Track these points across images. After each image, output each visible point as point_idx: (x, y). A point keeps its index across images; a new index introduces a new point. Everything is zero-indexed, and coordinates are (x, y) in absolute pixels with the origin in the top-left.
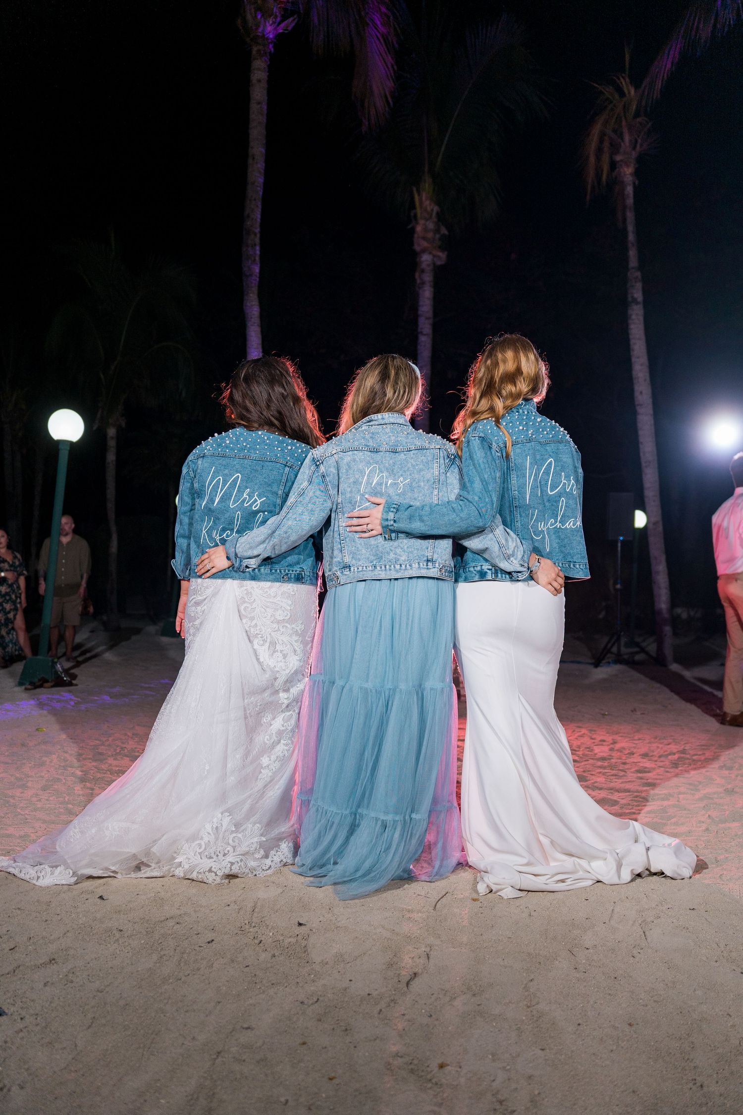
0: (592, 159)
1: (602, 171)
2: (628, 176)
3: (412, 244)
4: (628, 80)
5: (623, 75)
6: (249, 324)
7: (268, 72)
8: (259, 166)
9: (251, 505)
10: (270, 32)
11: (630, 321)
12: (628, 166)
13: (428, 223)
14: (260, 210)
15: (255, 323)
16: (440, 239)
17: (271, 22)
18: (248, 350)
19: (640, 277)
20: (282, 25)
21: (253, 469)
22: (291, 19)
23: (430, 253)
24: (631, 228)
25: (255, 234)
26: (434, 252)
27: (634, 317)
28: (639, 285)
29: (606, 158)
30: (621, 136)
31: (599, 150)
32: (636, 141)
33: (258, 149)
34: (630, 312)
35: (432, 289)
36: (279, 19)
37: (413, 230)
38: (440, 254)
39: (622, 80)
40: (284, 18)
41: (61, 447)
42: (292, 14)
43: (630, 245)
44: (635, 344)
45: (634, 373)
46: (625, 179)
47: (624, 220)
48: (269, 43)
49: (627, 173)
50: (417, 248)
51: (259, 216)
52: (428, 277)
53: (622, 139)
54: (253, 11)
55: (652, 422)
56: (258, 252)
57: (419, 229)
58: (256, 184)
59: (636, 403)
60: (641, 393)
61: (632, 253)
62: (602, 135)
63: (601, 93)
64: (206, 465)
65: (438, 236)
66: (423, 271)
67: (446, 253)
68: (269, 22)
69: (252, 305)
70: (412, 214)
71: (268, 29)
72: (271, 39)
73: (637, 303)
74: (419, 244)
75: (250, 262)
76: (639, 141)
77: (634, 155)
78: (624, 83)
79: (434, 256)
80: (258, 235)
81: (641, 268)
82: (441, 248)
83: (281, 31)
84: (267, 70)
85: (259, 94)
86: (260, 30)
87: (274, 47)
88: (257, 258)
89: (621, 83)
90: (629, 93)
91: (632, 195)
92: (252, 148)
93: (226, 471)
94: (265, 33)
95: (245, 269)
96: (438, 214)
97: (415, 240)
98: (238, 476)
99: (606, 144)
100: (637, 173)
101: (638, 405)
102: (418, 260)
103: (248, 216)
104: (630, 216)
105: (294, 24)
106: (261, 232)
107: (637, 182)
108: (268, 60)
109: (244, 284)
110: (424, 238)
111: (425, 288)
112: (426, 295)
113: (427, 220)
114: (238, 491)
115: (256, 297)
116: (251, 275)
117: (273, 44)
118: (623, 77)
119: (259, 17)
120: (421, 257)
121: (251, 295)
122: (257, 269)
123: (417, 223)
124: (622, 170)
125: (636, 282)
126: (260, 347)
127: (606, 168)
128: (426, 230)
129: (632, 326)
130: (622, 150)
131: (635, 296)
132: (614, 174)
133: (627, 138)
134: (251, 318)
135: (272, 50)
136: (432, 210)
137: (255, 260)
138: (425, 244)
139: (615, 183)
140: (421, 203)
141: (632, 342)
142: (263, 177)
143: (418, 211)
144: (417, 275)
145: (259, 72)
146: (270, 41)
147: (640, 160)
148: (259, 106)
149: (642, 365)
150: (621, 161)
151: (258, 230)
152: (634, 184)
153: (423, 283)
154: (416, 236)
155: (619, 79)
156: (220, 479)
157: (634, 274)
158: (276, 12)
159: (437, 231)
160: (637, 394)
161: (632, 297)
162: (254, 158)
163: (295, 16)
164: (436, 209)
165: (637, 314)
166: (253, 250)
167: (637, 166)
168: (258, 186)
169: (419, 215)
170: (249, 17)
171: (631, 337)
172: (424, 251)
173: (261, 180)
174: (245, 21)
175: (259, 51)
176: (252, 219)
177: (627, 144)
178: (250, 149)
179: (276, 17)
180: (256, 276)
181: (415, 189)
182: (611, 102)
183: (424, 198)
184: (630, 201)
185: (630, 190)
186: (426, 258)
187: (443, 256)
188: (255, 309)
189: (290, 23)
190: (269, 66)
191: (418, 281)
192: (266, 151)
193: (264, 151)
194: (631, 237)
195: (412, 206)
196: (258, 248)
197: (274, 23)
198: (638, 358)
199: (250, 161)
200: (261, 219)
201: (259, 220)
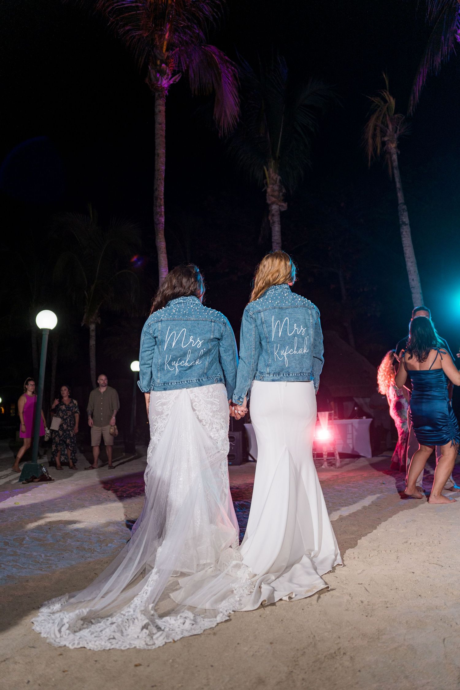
0: (370, 141)
1: (377, 147)
2: (393, 149)
3: (266, 200)
4: (388, 93)
5: (385, 90)
6: (159, 253)
7: (165, 106)
8: (162, 160)
9: (196, 345)
10: (165, 84)
11: (402, 236)
12: (392, 143)
13: (274, 186)
14: (163, 185)
15: (163, 252)
16: (283, 195)
17: (165, 78)
18: (159, 268)
19: (406, 209)
20: (173, 79)
21: (193, 326)
22: (177, 76)
23: (277, 204)
24: (397, 180)
25: (161, 199)
26: (279, 204)
27: (404, 233)
28: (406, 214)
29: (378, 140)
30: (387, 126)
31: (374, 136)
32: (397, 128)
33: (161, 151)
34: (401, 230)
35: (280, 226)
36: (170, 76)
37: (266, 191)
38: (283, 204)
39: (385, 93)
40: (173, 75)
41: (43, 333)
42: (178, 73)
43: (398, 190)
44: (406, 250)
45: (407, 268)
46: (392, 151)
47: (393, 175)
48: (165, 90)
49: (393, 147)
50: (269, 202)
51: (163, 189)
52: (277, 219)
53: (388, 128)
54: (154, 72)
55: (422, 298)
56: (163, 210)
57: (269, 190)
58: (160, 170)
59: (411, 287)
60: (413, 280)
61: (400, 195)
62: (375, 126)
63: (374, 102)
64: (164, 325)
65: (281, 194)
66: (273, 215)
67: (287, 203)
68: (164, 78)
69: (160, 241)
70: (265, 182)
71: (165, 82)
72: (166, 88)
73: (406, 225)
74: (270, 199)
75: (158, 216)
76: (398, 127)
77: (396, 136)
78: (386, 95)
79: (280, 206)
80: (163, 200)
81: (406, 203)
82: (285, 201)
83: (172, 83)
84: (165, 105)
85: (161, 119)
86: (160, 83)
87: (168, 92)
88: (163, 213)
89: (384, 95)
90: (390, 100)
91: (396, 160)
92: (157, 150)
93: (177, 328)
94: (162, 85)
95: (155, 220)
96: (280, 180)
97: (267, 197)
98: (184, 330)
99: (378, 132)
100: (398, 147)
101: (412, 287)
102: (270, 209)
103: (156, 189)
104: (397, 172)
105: (179, 78)
106: (165, 198)
107: (399, 152)
108: (165, 100)
109: (155, 229)
110: (272, 196)
111: (276, 225)
112: (276, 229)
113: (273, 184)
114: (185, 338)
115: (163, 236)
116: (159, 224)
117: (167, 90)
118: (385, 92)
119: (158, 76)
120: (272, 207)
121: (160, 235)
122: (163, 220)
123: (268, 187)
124: (389, 146)
125: (404, 212)
126: (167, 266)
127: (379, 146)
128: (273, 191)
129: (403, 239)
130: (388, 134)
131: (404, 220)
132: (384, 148)
133: (390, 127)
134: (161, 249)
135: (167, 93)
136: (277, 178)
137: (161, 214)
138: (273, 199)
139: (385, 153)
140: (269, 174)
141: (404, 249)
142: (164, 166)
143: (268, 179)
144: (270, 217)
145: (160, 107)
146: (165, 89)
147: (400, 139)
148: (160, 126)
149: (412, 263)
150: (388, 140)
151: (162, 197)
152: (397, 153)
153: (274, 222)
154: (267, 194)
155: (383, 93)
156: (174, 333)
157: (403, 207)
158: (168, 73)
159: (280, 191)
160: (410, 281)
161: (402, 221)
162: (158, 156)
163: (180, 73)
164: (279, 178)
165: (406, 232)
166: (160, 209)
167: (398, 142)
168: (161, 172)
169: (268, 182)
170: (152, 76)
171: (404, 245)
172: (273, 203)
173: (163, 168)
174: (150, 80)
175: (159, 95)
176: (159, 191)
177: (391, 130)
178: (156, 151)
179: (168, 75)
180: (162, 224)
181: (265, 168)
182: (379, 106)
183: (271, 172)
184: (396, 164)
185: (395, 157)
186: (275, 208)
187: (285, 205)
188: (163, 244)
189: (177, 78)
190: (166, 103)
191: (271, 221)
192: (166, 151)
193: (164, 151)
194: (398, 185)
195: (265, 177)
196: (163, 207)
197: (167, 78)
198: (409, 258)
199: (156, 157)
200: (165, 191)
201: (163, 191)
